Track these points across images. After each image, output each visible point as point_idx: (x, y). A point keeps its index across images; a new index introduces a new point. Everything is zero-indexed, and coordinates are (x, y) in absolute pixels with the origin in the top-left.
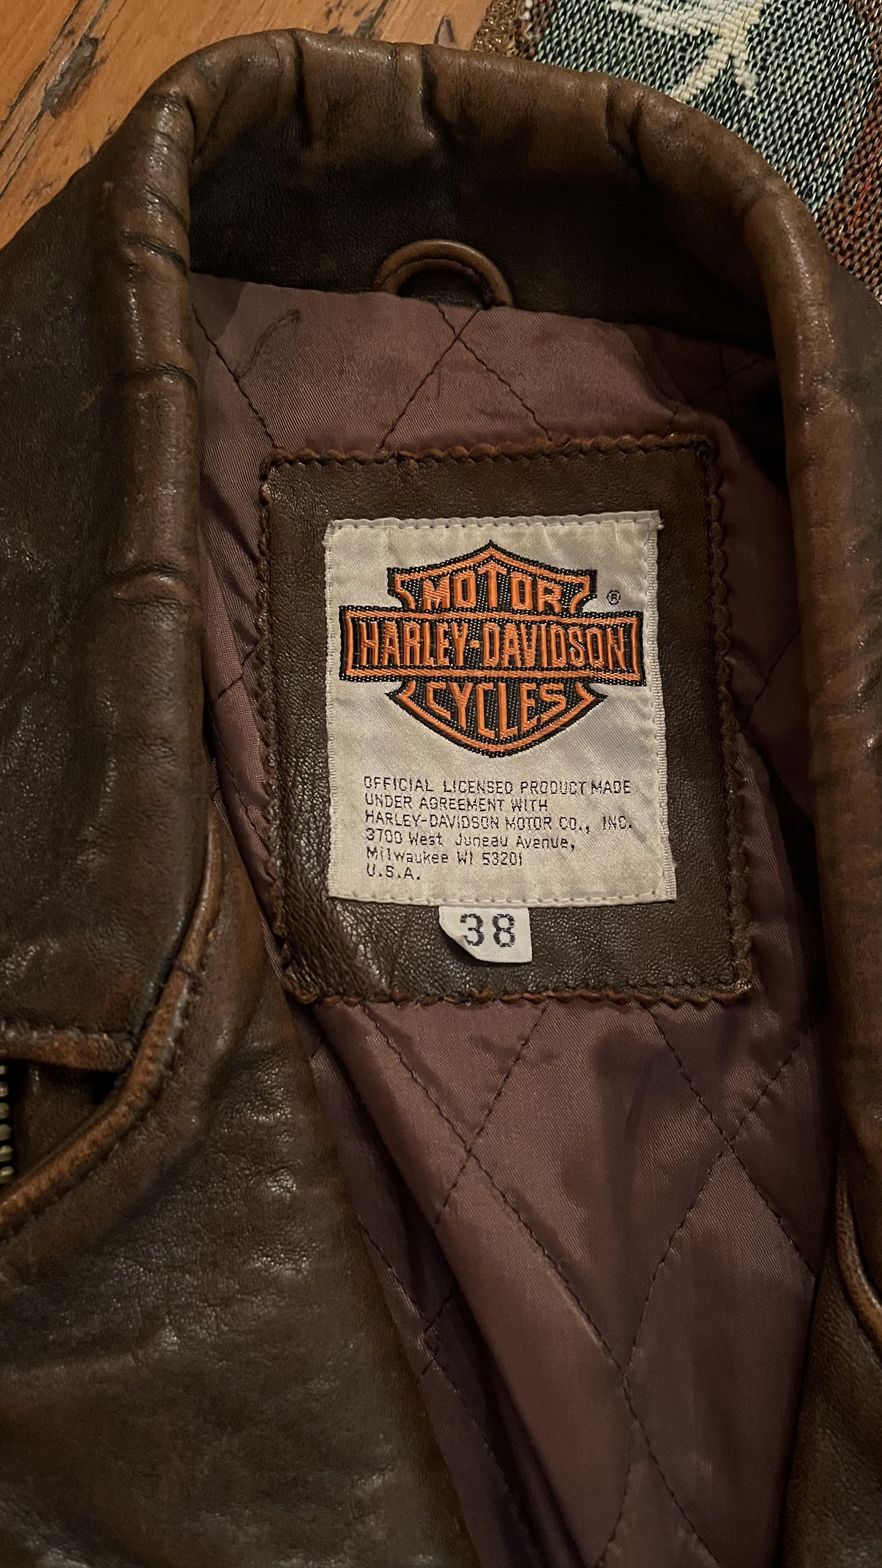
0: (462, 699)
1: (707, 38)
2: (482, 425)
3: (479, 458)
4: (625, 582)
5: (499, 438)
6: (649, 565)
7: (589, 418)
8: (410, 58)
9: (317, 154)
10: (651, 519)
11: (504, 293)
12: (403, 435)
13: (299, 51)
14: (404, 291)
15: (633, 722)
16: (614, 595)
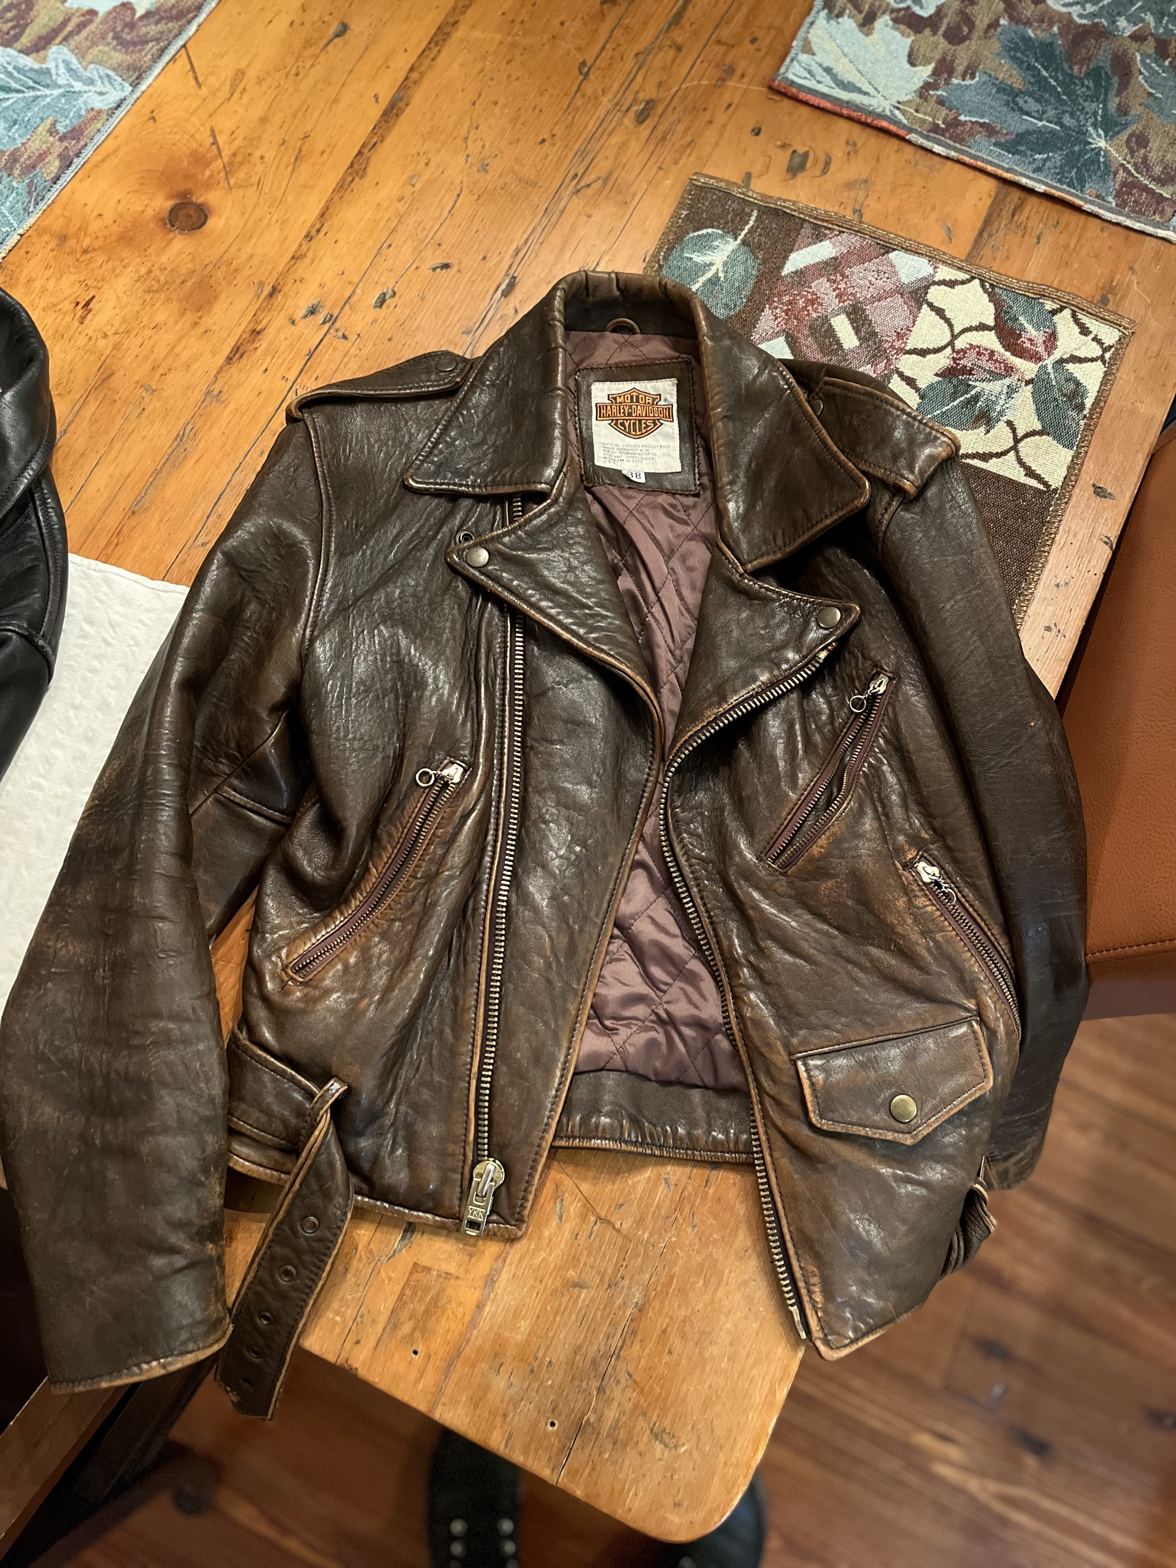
0: (627, 424)
1: (711, 264)
2: (632, 358)
3: (631, 366)
4: (668, 397)
5: (636, 361)
6: (675, 393)
7: (659, 356)
8: (613, 275)
9: (591, 299)
10: (675, 381)
11: (638, 331)
12: (611, 362)
13: (587, 275)
14: (613, 331)
15: (670, 431)
16: (666, 400)
